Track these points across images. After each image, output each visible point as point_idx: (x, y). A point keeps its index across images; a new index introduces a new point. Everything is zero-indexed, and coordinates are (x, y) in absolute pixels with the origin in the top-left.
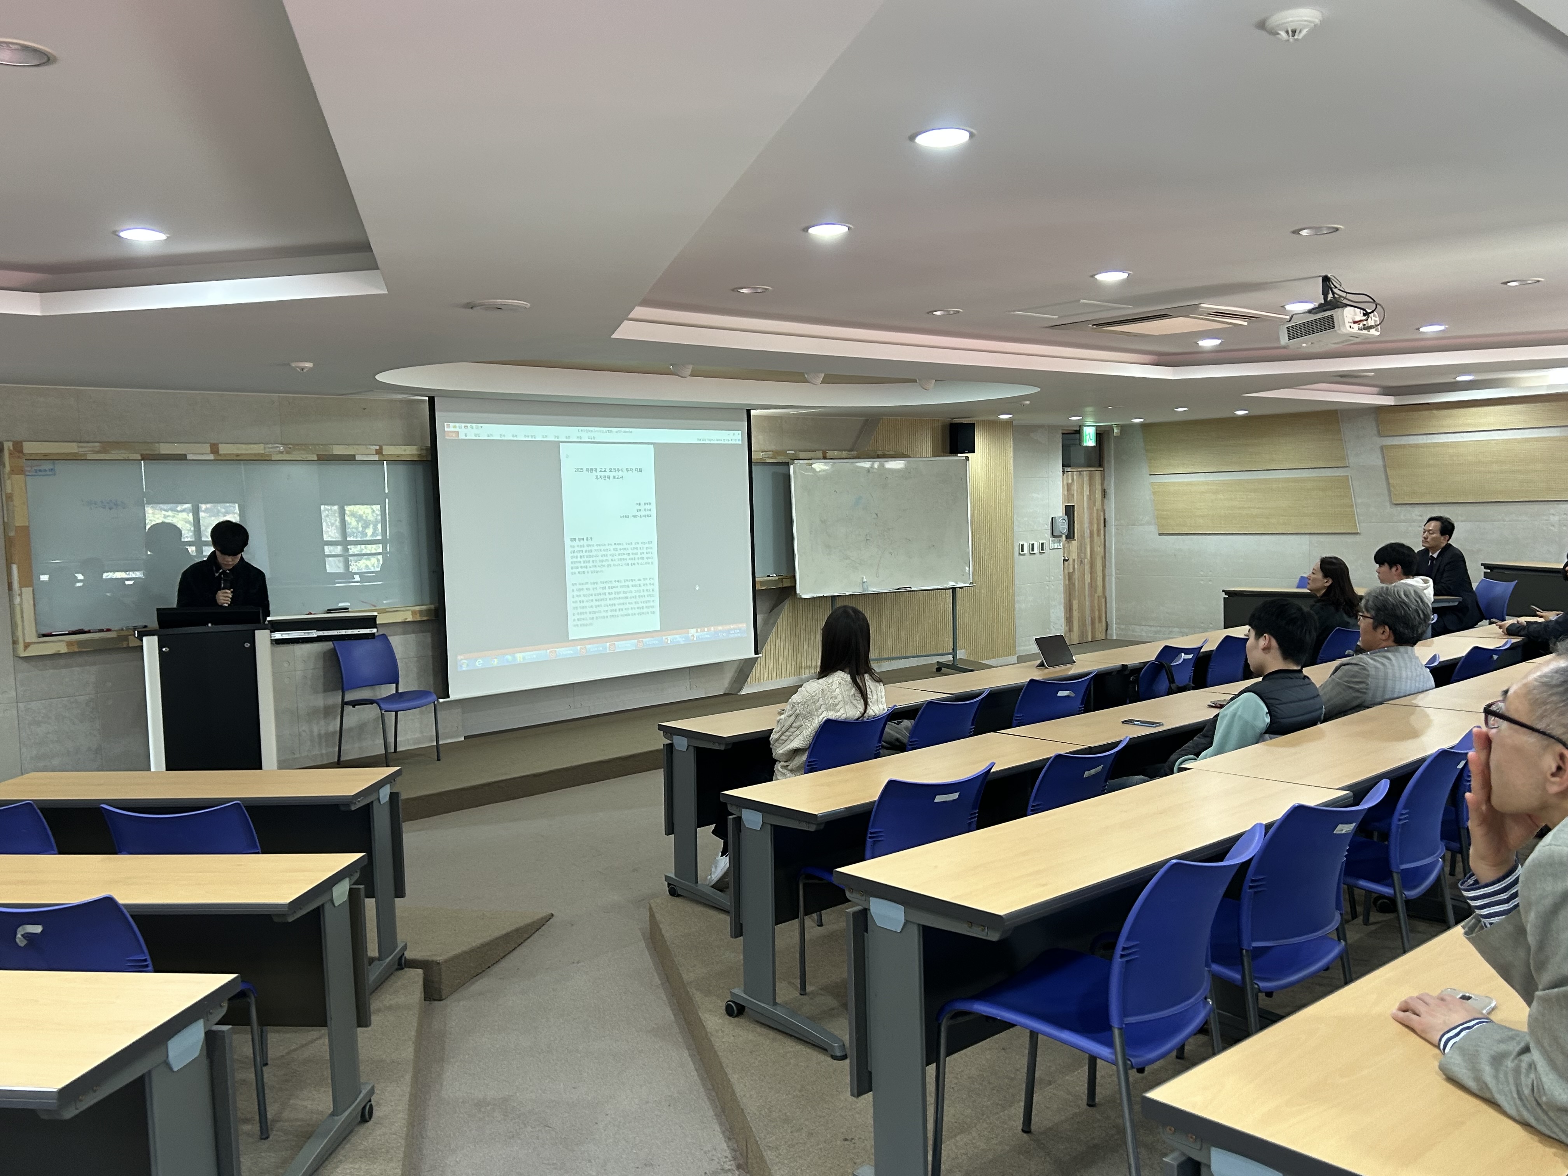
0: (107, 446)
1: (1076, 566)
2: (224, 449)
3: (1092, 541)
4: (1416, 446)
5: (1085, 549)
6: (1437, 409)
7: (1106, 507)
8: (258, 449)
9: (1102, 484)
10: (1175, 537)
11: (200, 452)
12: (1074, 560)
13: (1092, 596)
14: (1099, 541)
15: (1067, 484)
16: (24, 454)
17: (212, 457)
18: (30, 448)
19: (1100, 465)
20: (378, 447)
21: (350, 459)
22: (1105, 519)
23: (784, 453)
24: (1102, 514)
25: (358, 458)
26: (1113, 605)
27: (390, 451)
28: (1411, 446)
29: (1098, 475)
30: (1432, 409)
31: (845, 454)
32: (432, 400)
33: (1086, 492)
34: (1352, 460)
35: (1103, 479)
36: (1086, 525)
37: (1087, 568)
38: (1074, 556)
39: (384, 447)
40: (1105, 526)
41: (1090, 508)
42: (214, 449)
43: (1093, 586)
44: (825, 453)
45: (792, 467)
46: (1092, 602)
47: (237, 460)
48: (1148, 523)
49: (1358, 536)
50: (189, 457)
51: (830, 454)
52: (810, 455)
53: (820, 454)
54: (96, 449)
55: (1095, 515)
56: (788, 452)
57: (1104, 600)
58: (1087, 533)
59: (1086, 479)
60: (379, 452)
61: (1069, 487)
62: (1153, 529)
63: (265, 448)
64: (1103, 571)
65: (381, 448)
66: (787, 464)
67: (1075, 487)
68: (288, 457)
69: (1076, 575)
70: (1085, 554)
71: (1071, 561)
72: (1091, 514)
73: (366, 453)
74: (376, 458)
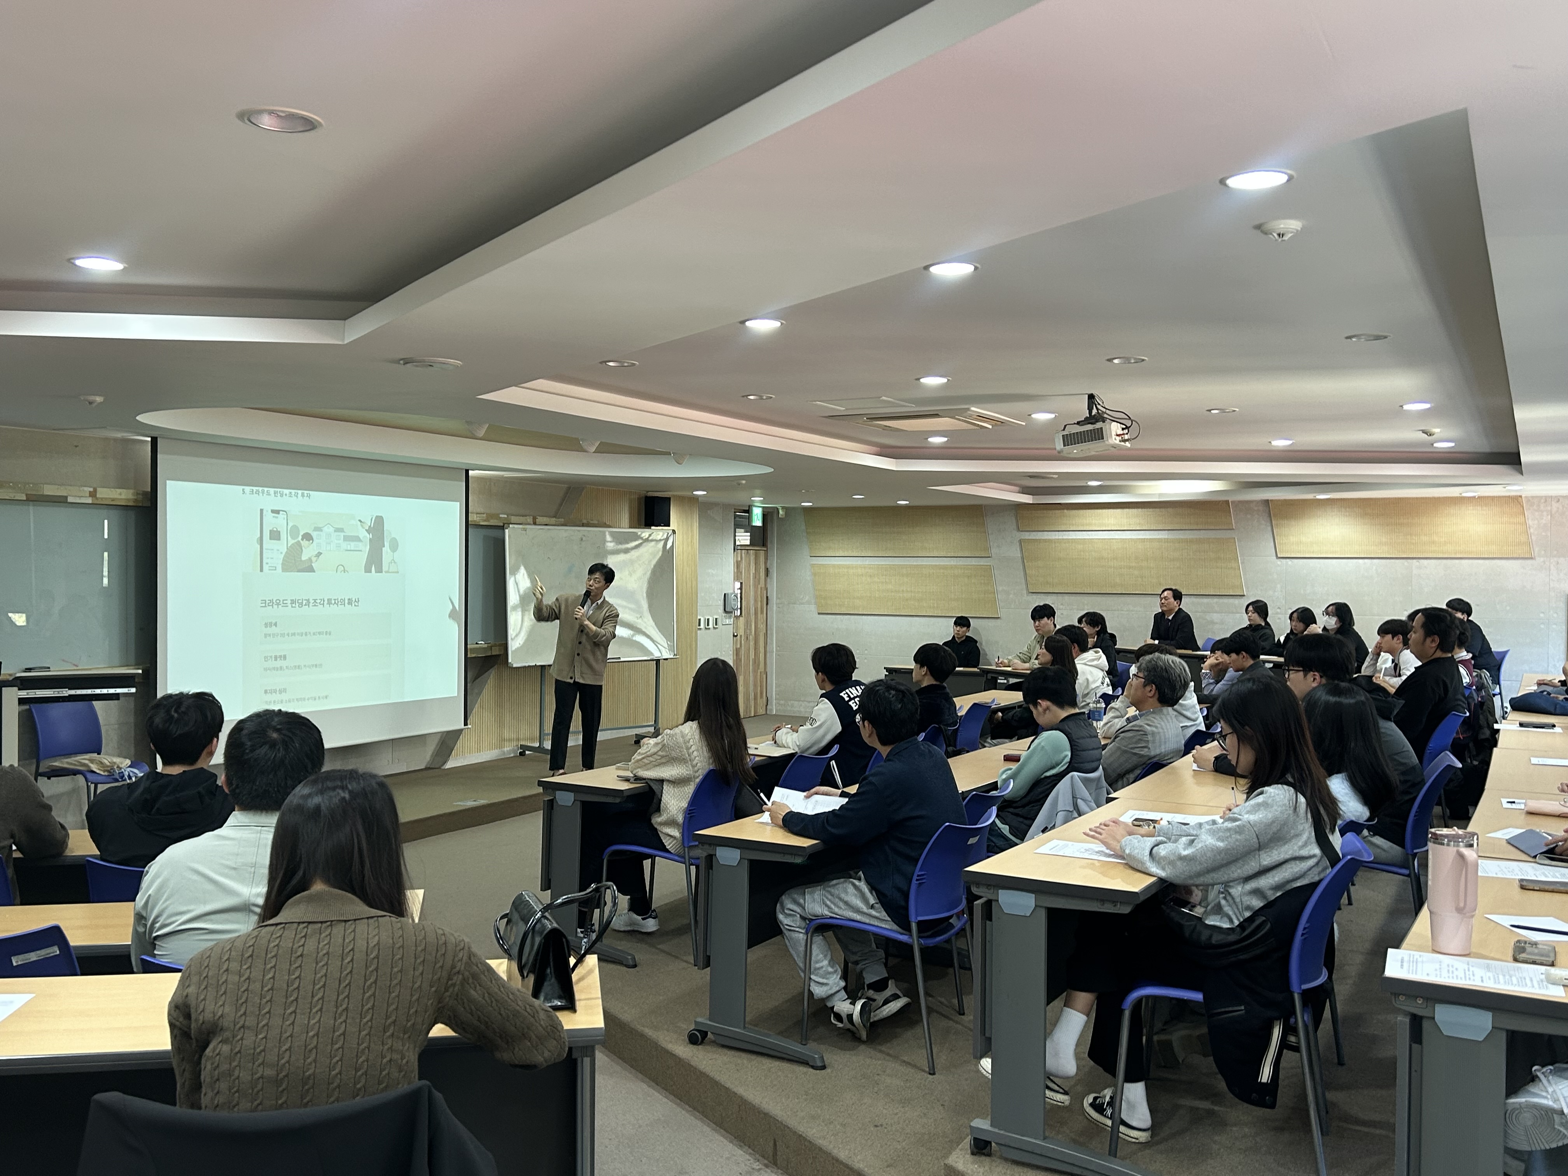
1: (743, 642)
3: (756, 618)
4: (1050, 541)
5: (751, 626)
6: (1068, 509)
7: (768, 586)
9: (766, 563)
10: (834, 616)
12: (741, 636)
13: (755, 671)
14: (761, 618)
15: (737, 561)
19: (764, 544)
20: (91, 489)
21: (61, 501)
22: (767, 597)
23: (496, 516)
24: (765, 592)
25: (70, 500)
26: (773, 681)
27: (107, 494)
28: (1045, 541)
29: (762, 553)
30: (1063, 509)
31: (553, 520)
32: (155, 440)
33: (753, 571)
34: (994, 551)
35: (766, 559)
36: (752, 602)
37: (752, 643)
38: (741, 632)
39: (98, 489)
40: (767, 604)
41: (756, 587)
43: (756, 662)
44: (534, 519)
45: (507, 531)
46: (755, 677)
48: (809, 603)
49: (998, 620)
51: (540, 520)
52: (522, 519)
53: (530, 520)
55: (759, 593)
56: (501, 516)
57: (765, 676)
58: (752, 611)
59: (752, 558)
60: (93, 494)
61: (738, 565)
62: (813, 608)
64: (765, 648)
65: (95, 491)
66: (502, 528)
67: (743, 565)
69: (743, 652)
70: (750, 630)
71: (739, 636)
72: (756, 592)
73: (79, 495)
74: (89, 501)
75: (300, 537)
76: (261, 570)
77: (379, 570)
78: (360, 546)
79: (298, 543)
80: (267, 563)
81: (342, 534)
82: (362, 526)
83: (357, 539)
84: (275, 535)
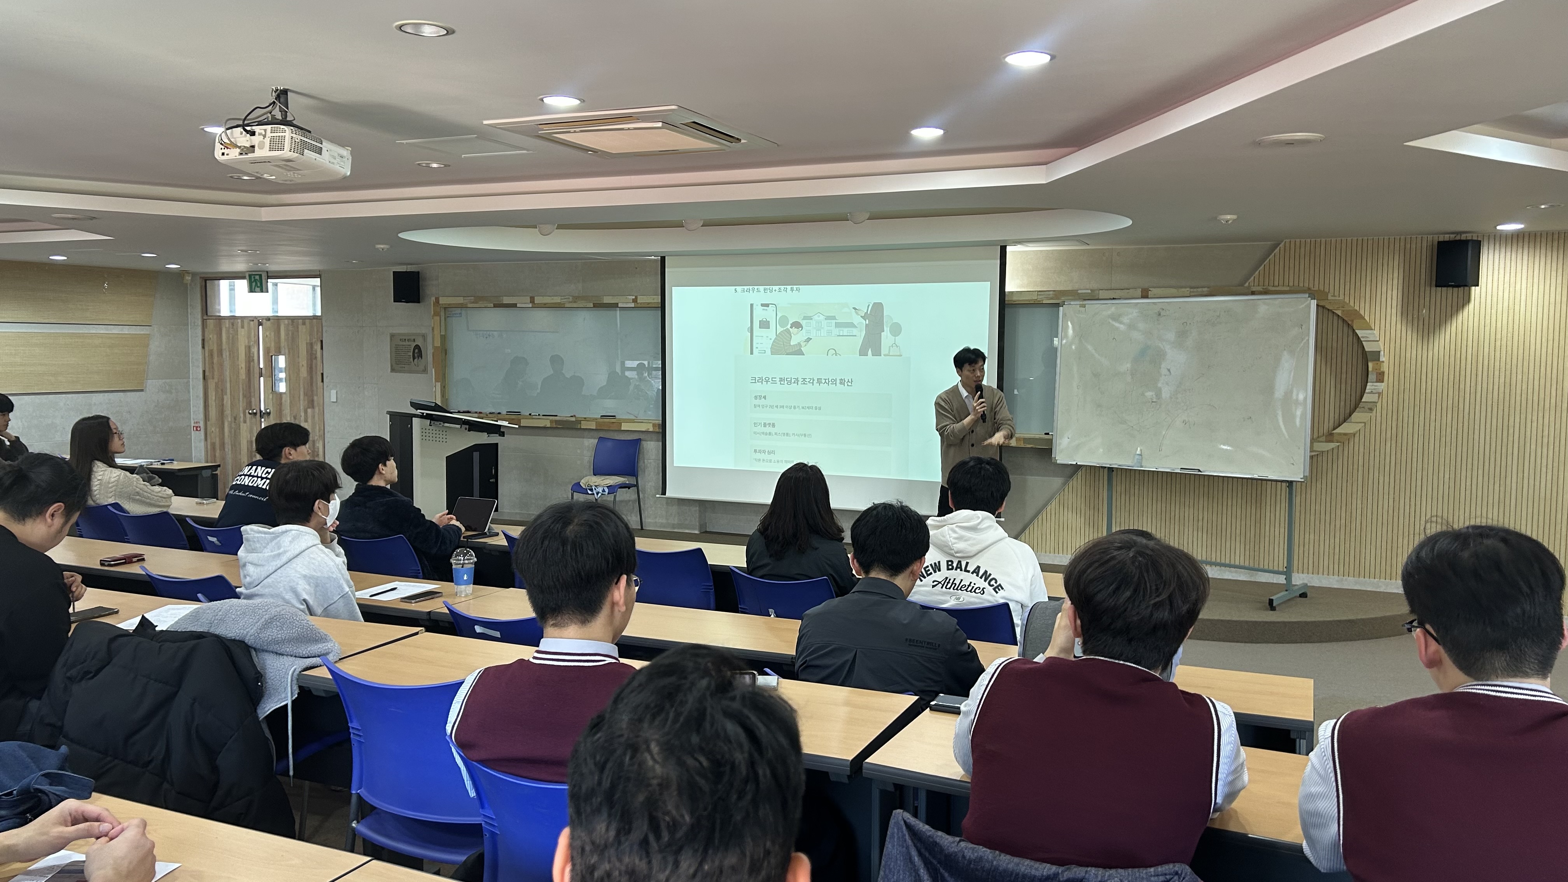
0: (478, 299)
2: (538, 300)
8: (557, 300)
11: (523, 301)
16: (440, 304)
17: (530, 305)
18: (443, 301)
20: (634, 297)
21: (613, 306)
32: (663, 259)
39: (639, 297)
42: (532, 300)
44: (1145, 291)
47: (545, 306)
50: (518, 306)
51: (1155, 292)
52: (1119, 294)
54: (472, 301)
60: (635, 301)
63: (561, 299)
65: (636, 297)
68: (575, 305)
73: (626, 302)
74: (633, 305)
75: (789, 326)
76: (752, 353)
77: (877, 353)
78: (855, 331)
79: (788, 331)
80: (757, 348)
81: (834, 321)
82: (857, 313)
83: (851, 325)
84: (765, 325)
